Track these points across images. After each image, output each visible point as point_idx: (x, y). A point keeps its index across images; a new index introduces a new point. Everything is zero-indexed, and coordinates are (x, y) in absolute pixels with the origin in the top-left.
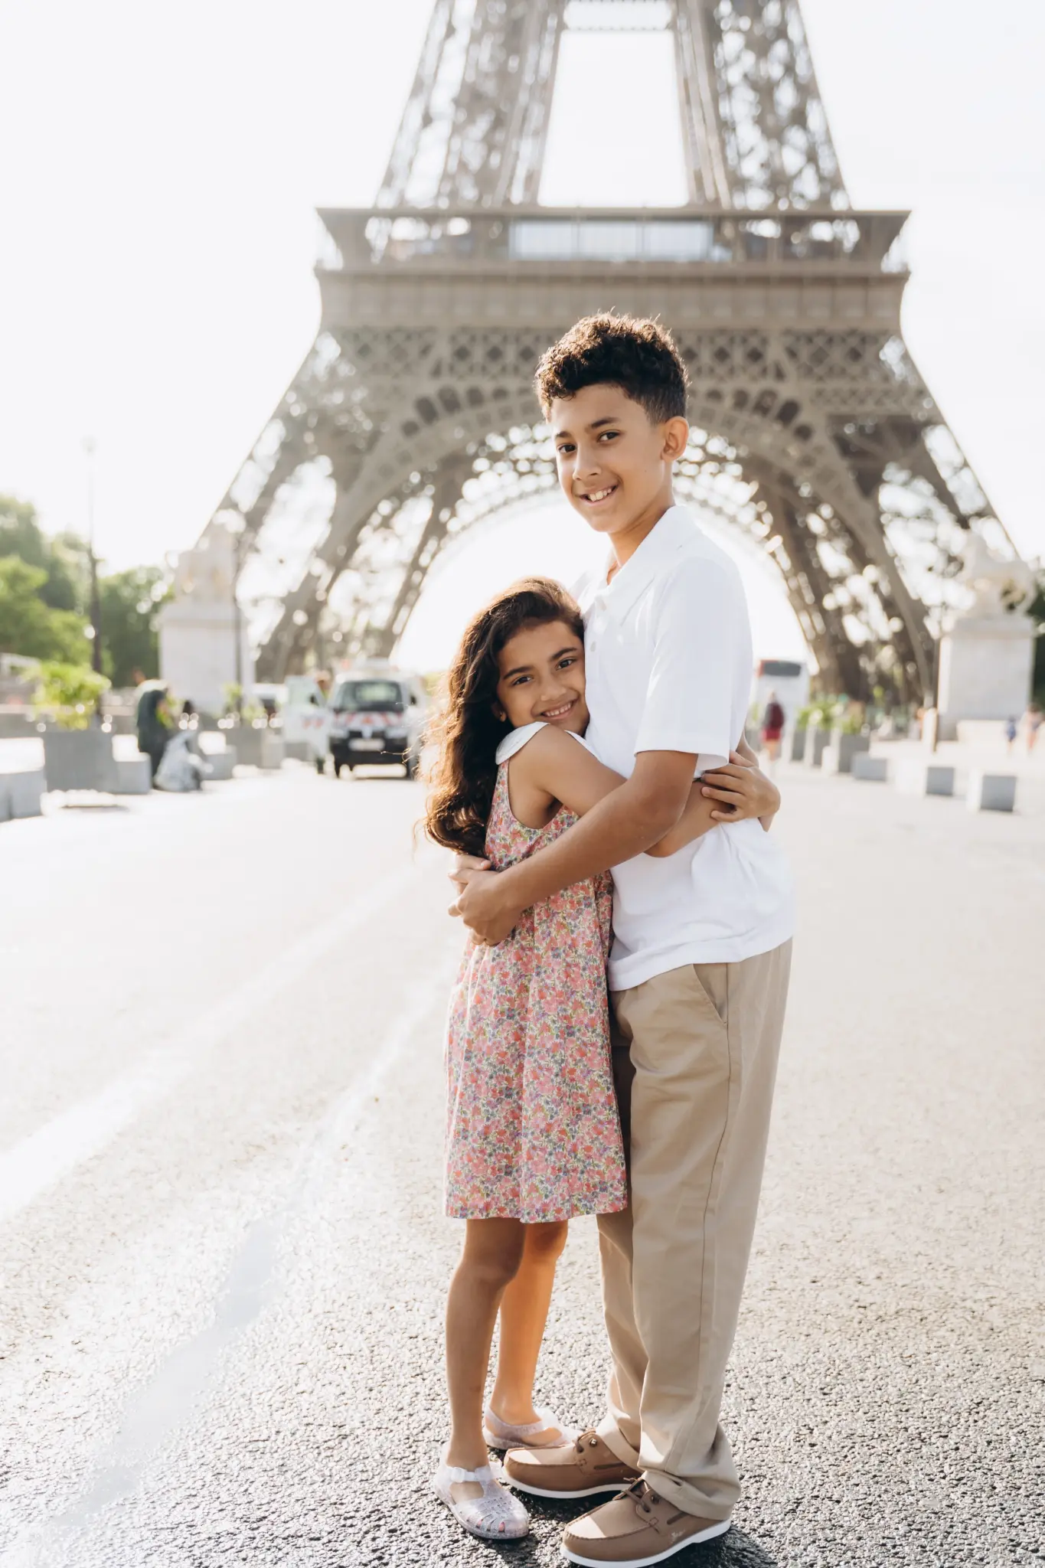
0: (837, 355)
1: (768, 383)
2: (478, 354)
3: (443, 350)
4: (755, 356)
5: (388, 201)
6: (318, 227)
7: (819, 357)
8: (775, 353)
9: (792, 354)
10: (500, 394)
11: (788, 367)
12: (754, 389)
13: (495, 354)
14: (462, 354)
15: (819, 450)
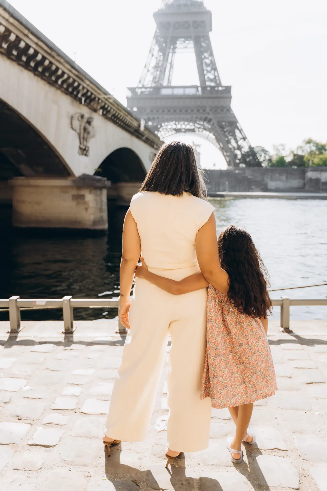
0: (219, 110)
1: (207, 115)
2: (155, 111)
3: (148, 111)
4: (204, 111)
5: (140, 86)
6: (127, 90)
7: (216, 111)
8: (208, 110)
9: (211, 110)
10: (158, 118)
11: (210, 112)
12: (204, 116)
13: (158, 111)
14: (152, 111)
15: (215, 127)
